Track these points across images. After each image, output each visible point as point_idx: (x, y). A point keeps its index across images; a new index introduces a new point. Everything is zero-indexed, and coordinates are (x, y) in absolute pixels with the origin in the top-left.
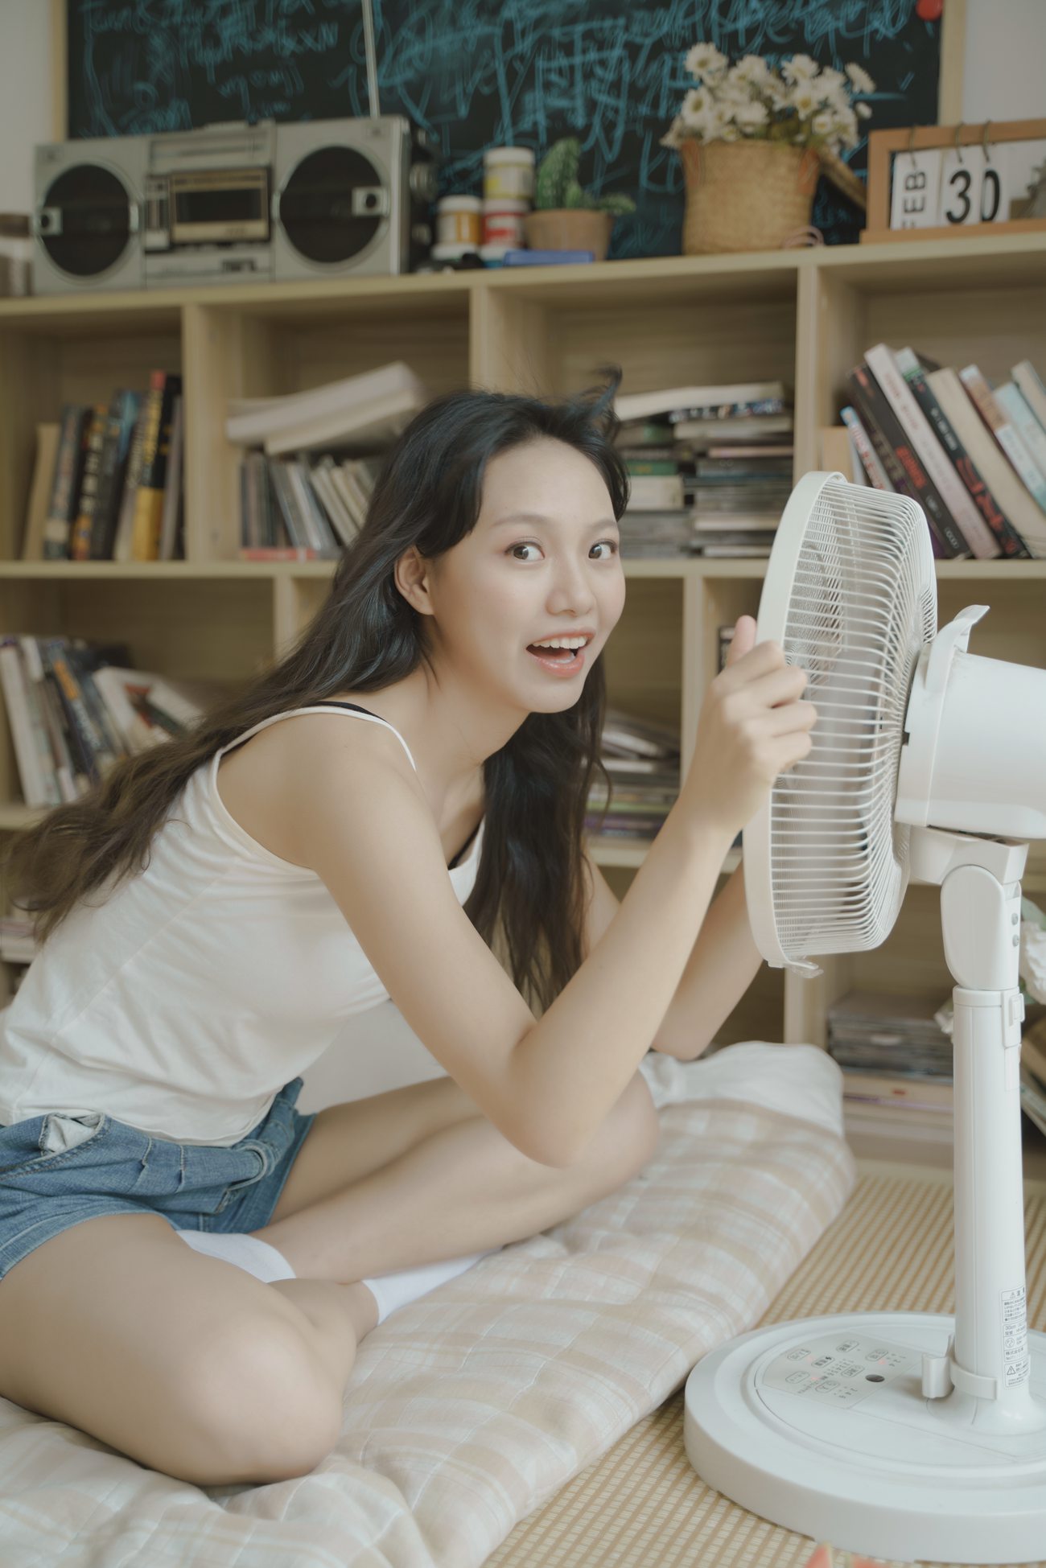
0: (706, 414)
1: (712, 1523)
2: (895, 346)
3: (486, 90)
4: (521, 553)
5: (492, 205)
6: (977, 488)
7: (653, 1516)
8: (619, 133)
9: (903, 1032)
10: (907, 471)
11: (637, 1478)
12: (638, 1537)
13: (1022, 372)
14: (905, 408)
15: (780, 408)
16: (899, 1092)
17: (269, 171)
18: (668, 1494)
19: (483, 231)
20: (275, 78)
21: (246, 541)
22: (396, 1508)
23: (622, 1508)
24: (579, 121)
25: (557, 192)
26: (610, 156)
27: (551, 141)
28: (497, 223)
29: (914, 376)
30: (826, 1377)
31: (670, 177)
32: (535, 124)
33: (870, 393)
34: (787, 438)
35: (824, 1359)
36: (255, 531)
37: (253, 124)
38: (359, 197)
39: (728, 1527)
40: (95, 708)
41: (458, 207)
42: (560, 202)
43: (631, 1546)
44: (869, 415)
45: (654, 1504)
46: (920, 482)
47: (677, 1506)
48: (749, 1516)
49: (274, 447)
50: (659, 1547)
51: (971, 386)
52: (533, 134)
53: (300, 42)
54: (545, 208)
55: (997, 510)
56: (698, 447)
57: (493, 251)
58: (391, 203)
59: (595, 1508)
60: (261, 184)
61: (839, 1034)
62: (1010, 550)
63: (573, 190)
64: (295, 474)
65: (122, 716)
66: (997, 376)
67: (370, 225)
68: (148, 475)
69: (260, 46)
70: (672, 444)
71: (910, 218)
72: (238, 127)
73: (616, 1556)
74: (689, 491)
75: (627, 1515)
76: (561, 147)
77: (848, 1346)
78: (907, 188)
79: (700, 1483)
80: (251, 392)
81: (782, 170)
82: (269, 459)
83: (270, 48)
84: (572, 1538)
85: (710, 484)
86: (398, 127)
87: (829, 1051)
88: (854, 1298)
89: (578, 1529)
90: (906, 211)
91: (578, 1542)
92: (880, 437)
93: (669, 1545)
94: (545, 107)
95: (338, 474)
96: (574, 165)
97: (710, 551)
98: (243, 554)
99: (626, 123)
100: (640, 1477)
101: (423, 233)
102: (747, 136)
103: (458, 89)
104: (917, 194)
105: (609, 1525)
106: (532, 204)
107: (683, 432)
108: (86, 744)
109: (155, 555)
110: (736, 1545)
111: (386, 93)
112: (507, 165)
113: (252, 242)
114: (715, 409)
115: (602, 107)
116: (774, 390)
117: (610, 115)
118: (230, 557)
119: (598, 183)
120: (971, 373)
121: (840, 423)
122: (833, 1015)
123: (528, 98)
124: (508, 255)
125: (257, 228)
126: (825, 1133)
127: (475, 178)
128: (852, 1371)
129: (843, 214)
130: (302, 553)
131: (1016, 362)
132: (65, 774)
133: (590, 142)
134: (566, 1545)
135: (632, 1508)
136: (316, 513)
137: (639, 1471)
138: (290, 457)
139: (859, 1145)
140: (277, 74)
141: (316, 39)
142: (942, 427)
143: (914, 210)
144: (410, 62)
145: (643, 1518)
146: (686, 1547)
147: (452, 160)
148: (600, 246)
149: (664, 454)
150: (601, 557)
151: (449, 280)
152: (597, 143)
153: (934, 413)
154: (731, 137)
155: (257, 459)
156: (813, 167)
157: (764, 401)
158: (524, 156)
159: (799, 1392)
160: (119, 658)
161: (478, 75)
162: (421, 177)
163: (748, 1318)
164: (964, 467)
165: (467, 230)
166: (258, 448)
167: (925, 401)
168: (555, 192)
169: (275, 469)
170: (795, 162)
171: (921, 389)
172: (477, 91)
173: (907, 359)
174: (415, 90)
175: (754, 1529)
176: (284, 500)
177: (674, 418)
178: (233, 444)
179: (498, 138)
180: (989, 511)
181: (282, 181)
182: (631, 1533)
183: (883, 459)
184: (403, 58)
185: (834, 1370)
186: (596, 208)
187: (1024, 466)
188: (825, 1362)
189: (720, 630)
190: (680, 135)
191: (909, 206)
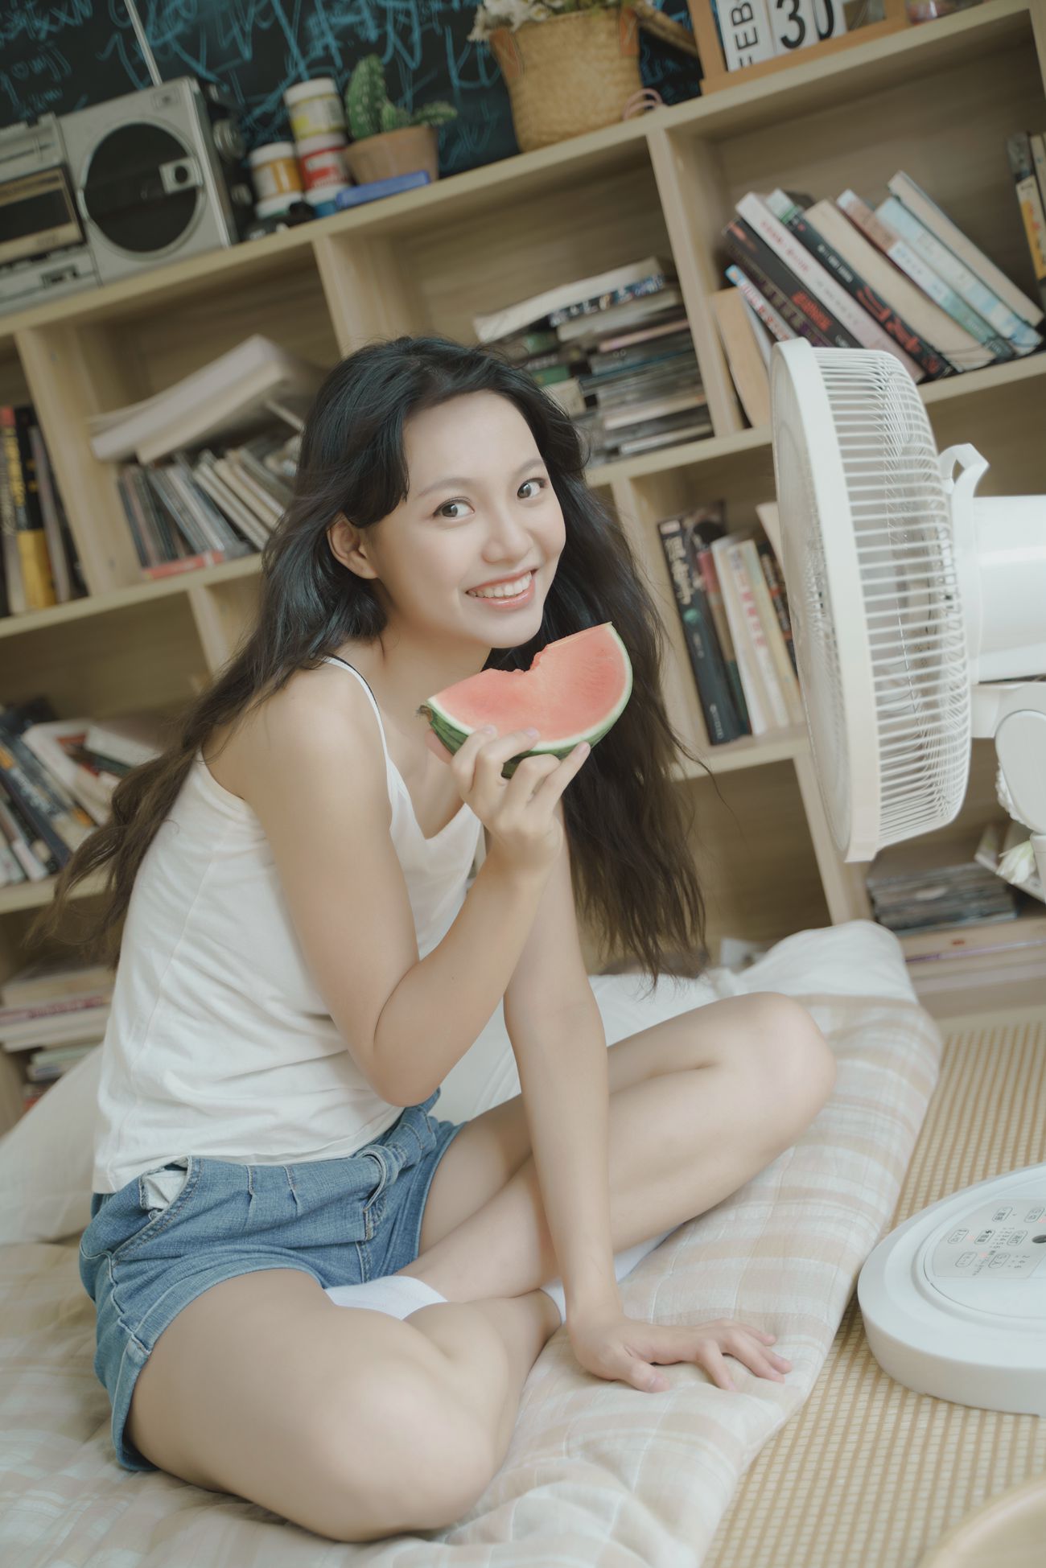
0: (587, 309)
1: (923, 1424)
2: (764, 190)
3: (265, 25)
4: (450, 511)
5: (305, 147)
6: (884, 316)
7: (863, 1432)
8: (416, 36)
9: (946, 881)
10: (807, 315)
11: (834, 1400)
12: (855, 1457)
13: (899, 184)
14: (790, 252)
15: (662, 285)
16: (957, 943)
17: (65, 168)
18: (869, 1408)
19: (304, 177)
20: (38, 65)
21: (144, 561)
22: (617, 1496)
23: (830, 1432)
24: (372, 34)
25: (370, 116)
26: (413, 65)
27: (350, 64)
28: (315, 164)
29: (791, 217)
30: (994, 1252)
31: (482, 70)
32: (326, 48)
33: (751, 245)
34: (679, 312)
35: (984, 1234)
36: (150, 546)
37: (32, 121)
38: (168, 172)
39: (939, 1423)
40: (34, 771)
41: (271, 156)
42: (377, 128)
43: (852, 1468)
44: (755, 267)
45: (860, 1421)
46: (825, 324)
47: (882, 1417)
48: (956, 1407)
49: (147, 456)
50: (880, 1461)
51: (850, 212)
52: (328, 59)
53: (54, 20)
54: (364, 136)
55: (910, 332)
56: (586, 345)
57: (320, 194)
58: (202, 171)
59: (803, 1441)
60: (61, 185)
61: (882, 900)
62: (933, 370)
63: (388, 110)
64: (176, 477)
65: (63, 771)
66: (875, 194)
67: (188, 199)
68: (23, 518)
69: (12, 36)
70: (557, 348)
71: (745, 54)
72: (19, 129)
73: (841, 1482)
74: (590, 392)
75: (836, 1439)
76: (362, 68)
77: (1003, 1214)
78: (735, 24)
79: (911, 1395)
80: (107, 406)
81: (602, 38)
82: (144, 469)
83: (24, 33)
84: (791, 1476)
85: (609, 380)
86: (187, 89)
87: (877, 920)
88: (994, 1161)
89: (794, 1466)
90: (740, 48)
91: (799, 1478)
92: (771, 287)
93: (889, 1456)
94: (332, 28)
95: (221, 467)
96: (381, 83)
97: (627, 448)
98: (147, 574)
99: (421, 24)
100: (836, 1398)
101: (243, 193)
102: (557, 11)
103: (236, 30)
104: (747, 27)
105: (823, 1454)
106: (348, 136)
107: (567, 333)
108: (35, 810)
109: (54, 600)
110: (953, 1439)
111: (160, 52)
112: (311, 99)
113: (66, 247)
114: (595, 302)
115: (392, 13)
116: (650, 267)
117: (402, 18)
118: (133, 582)
119: (409, 95)
120: (847, 199)
121: (727, 284)
122: (871, 883)
123: (311, 22)
124: (339, 196)
125: (70, 232)
126: (901, 1004)
127: (278, 120)
128: (1017, 1239)
129: (670, 64)
130: (208, 558)
131: (891, 176)
132: (20, 845)
133: (390, 51)
134: (788, 1485)
135: (839, 1430)
136: (210, 513)
137: (833, 1392)
138: (167, 460)
139: (934, 1005)
140: (39, 61)
141: (71, 14)
142: (833, 261)
143: (748, 45)
144: (176, 13)
145: (853, 1438)
146: (906, 1455)
147: (249, 108)
148: (430, 163)
149: (553, 360)
150: (531, 495)
151: (286, 238)
152: (396, 51)
153: (821, 249)
154: (542, 17)
155: (133, 470)
156: (632, 25)
157: (644, 281)
158: (325, 86)
159: (975, 1274)
160: (41, 712)
161: (252, 11)
162: (224, 134)
163: (886, 1209)
164: (865, 296)
165: (285, 179)
166: (132, 460)
167: (809, 240)
168: (368, 116)
169: (152, 477)
170: (612, 24)
171: (802, 228)
172: (255, 27)
173: (780, 201)
174: (190, 42)
175: (965, 1418)
176: (171, 505)
177: (555, 322)
178: (103, 463)
179: (292, 73)
180: (901, 336)
181: (81, 177)
182: (847, 1456)
183: (779, 309)
184: (168, 11)
185: (998, 1241)
186: (416, 123)
187: (925, 280)
188: (987, 1237)
189: (659, 527)
190: (486, 27)
191: (742, 42)
